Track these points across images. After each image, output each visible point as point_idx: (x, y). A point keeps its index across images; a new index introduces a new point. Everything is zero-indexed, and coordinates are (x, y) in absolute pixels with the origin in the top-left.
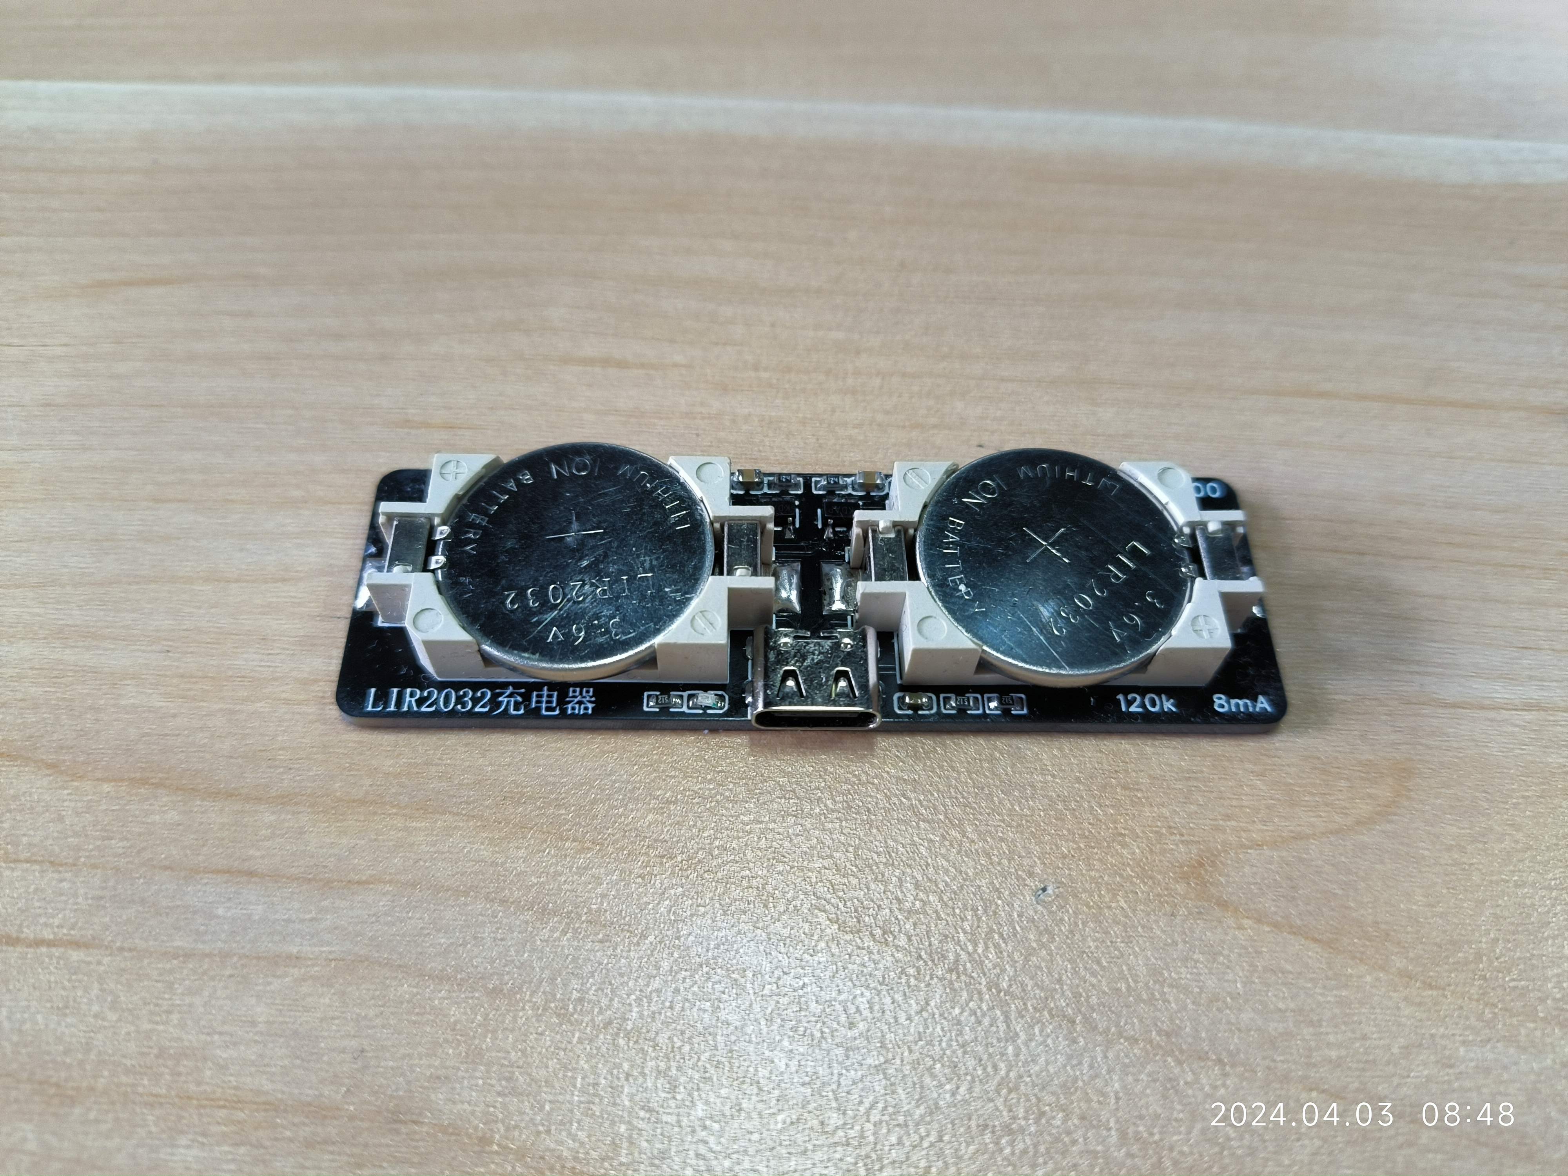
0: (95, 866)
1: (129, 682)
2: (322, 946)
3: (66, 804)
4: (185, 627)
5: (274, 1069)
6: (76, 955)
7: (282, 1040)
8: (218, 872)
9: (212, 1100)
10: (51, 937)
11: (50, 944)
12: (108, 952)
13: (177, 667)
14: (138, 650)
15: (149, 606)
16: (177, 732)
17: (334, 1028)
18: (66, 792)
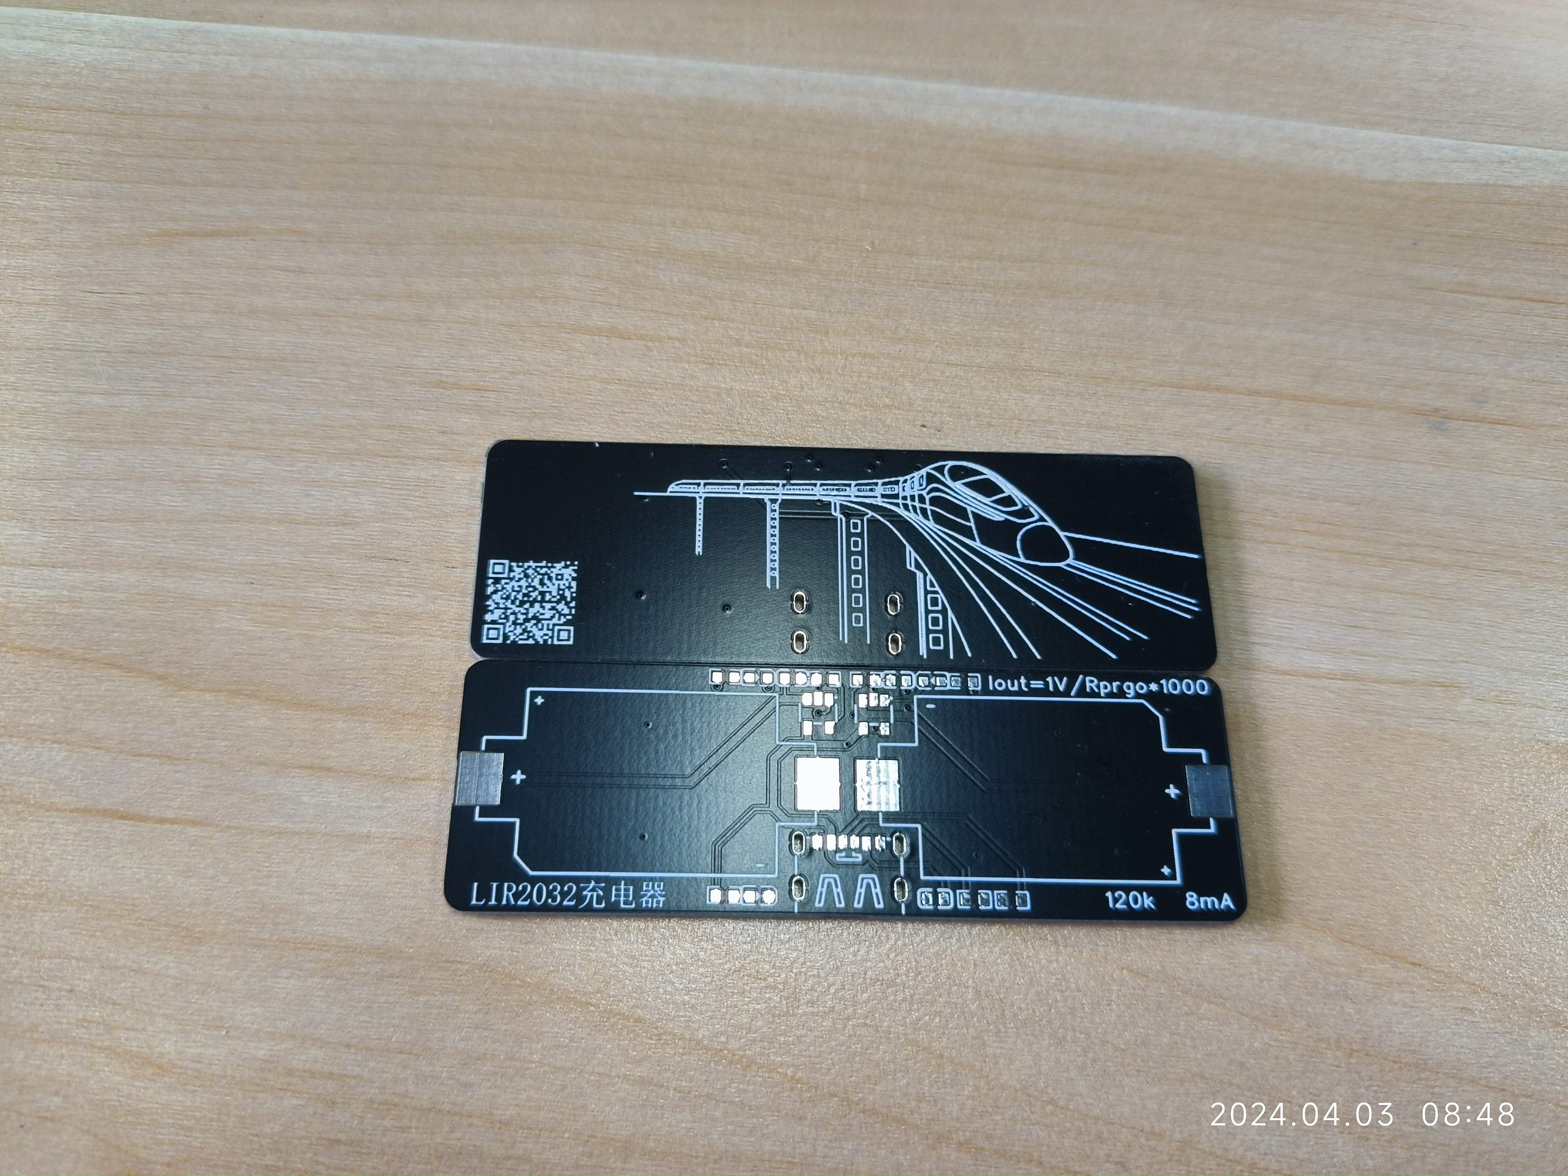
0: (203, 761)
1: (221, 609)
2: (386, 827)
3: (176, 709)
4: (265, 562)
5: (351, 921)
6: (193, 831)
7: (358, 899)
8: (301, 767)
9: (305, 944)
10: (173, 816)
11: (173, 821)
12: (218, 829)
13: (260, 597)
14: (227, 581)
15: (233, 543)
16: (264, 653)
17: (397, 890)
18: (175, 699)
